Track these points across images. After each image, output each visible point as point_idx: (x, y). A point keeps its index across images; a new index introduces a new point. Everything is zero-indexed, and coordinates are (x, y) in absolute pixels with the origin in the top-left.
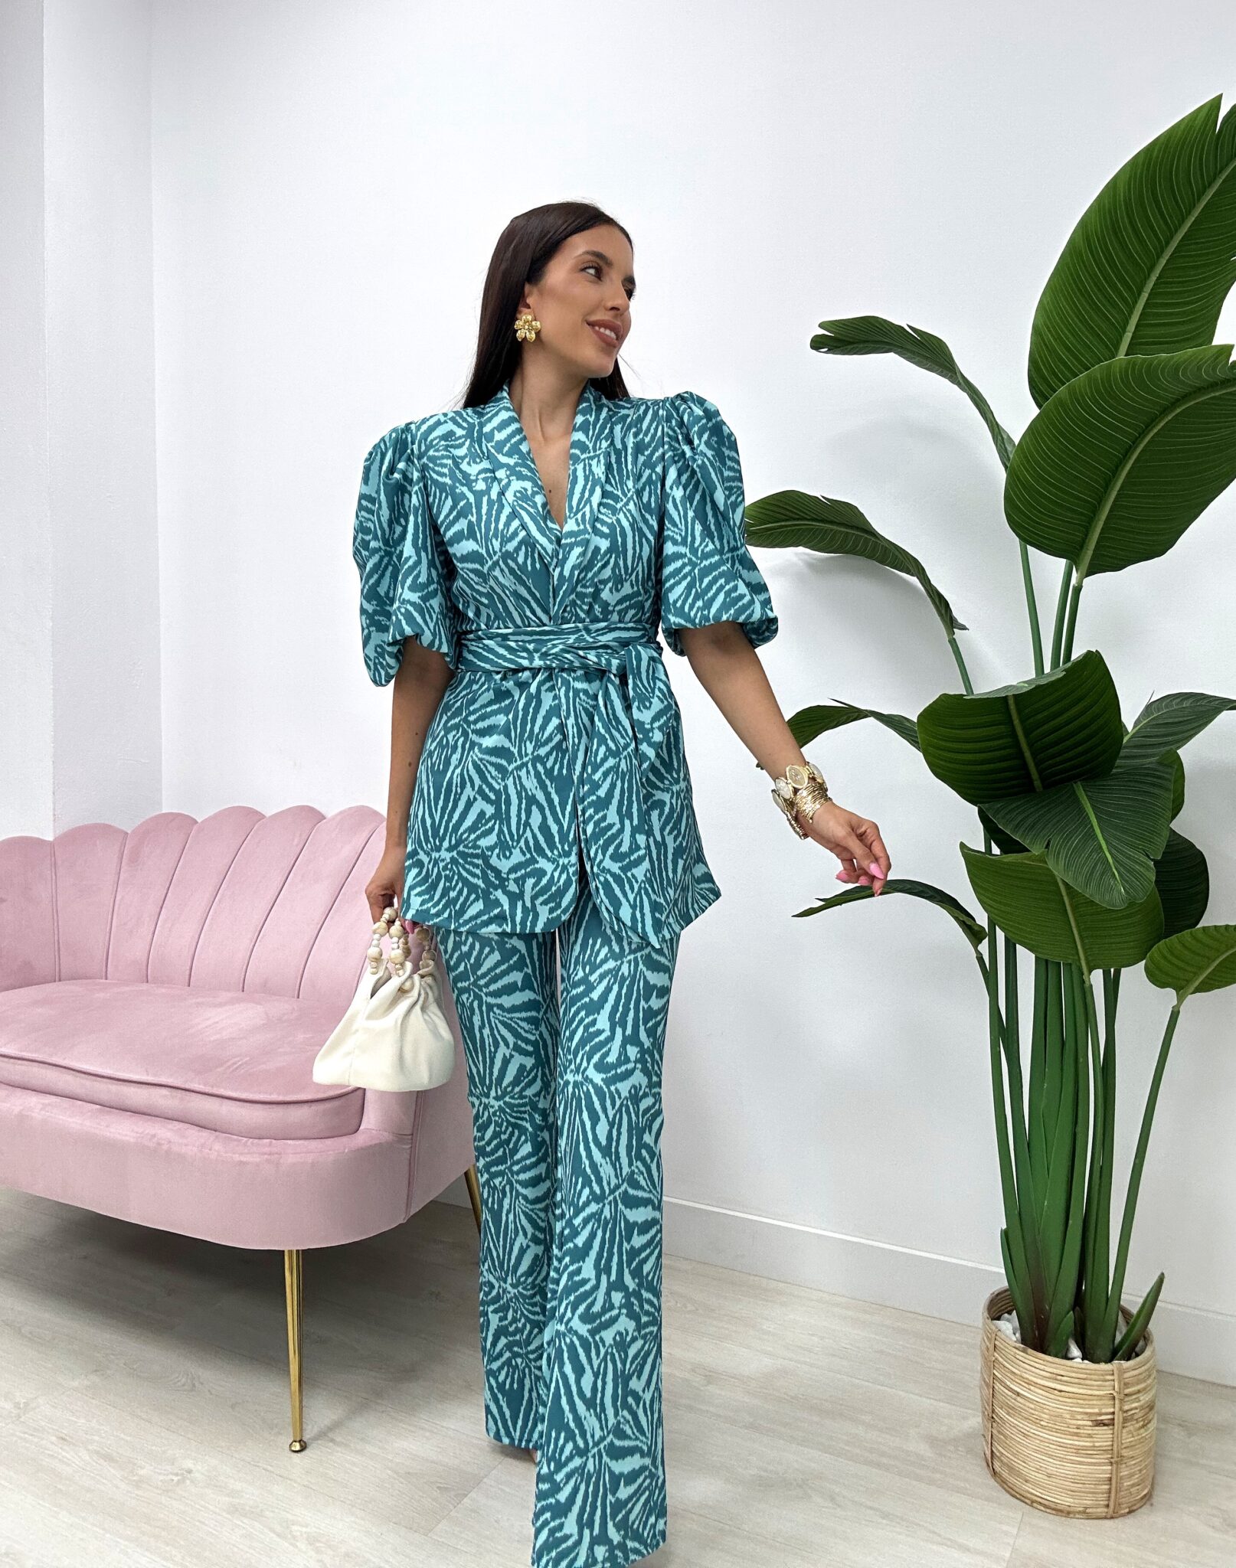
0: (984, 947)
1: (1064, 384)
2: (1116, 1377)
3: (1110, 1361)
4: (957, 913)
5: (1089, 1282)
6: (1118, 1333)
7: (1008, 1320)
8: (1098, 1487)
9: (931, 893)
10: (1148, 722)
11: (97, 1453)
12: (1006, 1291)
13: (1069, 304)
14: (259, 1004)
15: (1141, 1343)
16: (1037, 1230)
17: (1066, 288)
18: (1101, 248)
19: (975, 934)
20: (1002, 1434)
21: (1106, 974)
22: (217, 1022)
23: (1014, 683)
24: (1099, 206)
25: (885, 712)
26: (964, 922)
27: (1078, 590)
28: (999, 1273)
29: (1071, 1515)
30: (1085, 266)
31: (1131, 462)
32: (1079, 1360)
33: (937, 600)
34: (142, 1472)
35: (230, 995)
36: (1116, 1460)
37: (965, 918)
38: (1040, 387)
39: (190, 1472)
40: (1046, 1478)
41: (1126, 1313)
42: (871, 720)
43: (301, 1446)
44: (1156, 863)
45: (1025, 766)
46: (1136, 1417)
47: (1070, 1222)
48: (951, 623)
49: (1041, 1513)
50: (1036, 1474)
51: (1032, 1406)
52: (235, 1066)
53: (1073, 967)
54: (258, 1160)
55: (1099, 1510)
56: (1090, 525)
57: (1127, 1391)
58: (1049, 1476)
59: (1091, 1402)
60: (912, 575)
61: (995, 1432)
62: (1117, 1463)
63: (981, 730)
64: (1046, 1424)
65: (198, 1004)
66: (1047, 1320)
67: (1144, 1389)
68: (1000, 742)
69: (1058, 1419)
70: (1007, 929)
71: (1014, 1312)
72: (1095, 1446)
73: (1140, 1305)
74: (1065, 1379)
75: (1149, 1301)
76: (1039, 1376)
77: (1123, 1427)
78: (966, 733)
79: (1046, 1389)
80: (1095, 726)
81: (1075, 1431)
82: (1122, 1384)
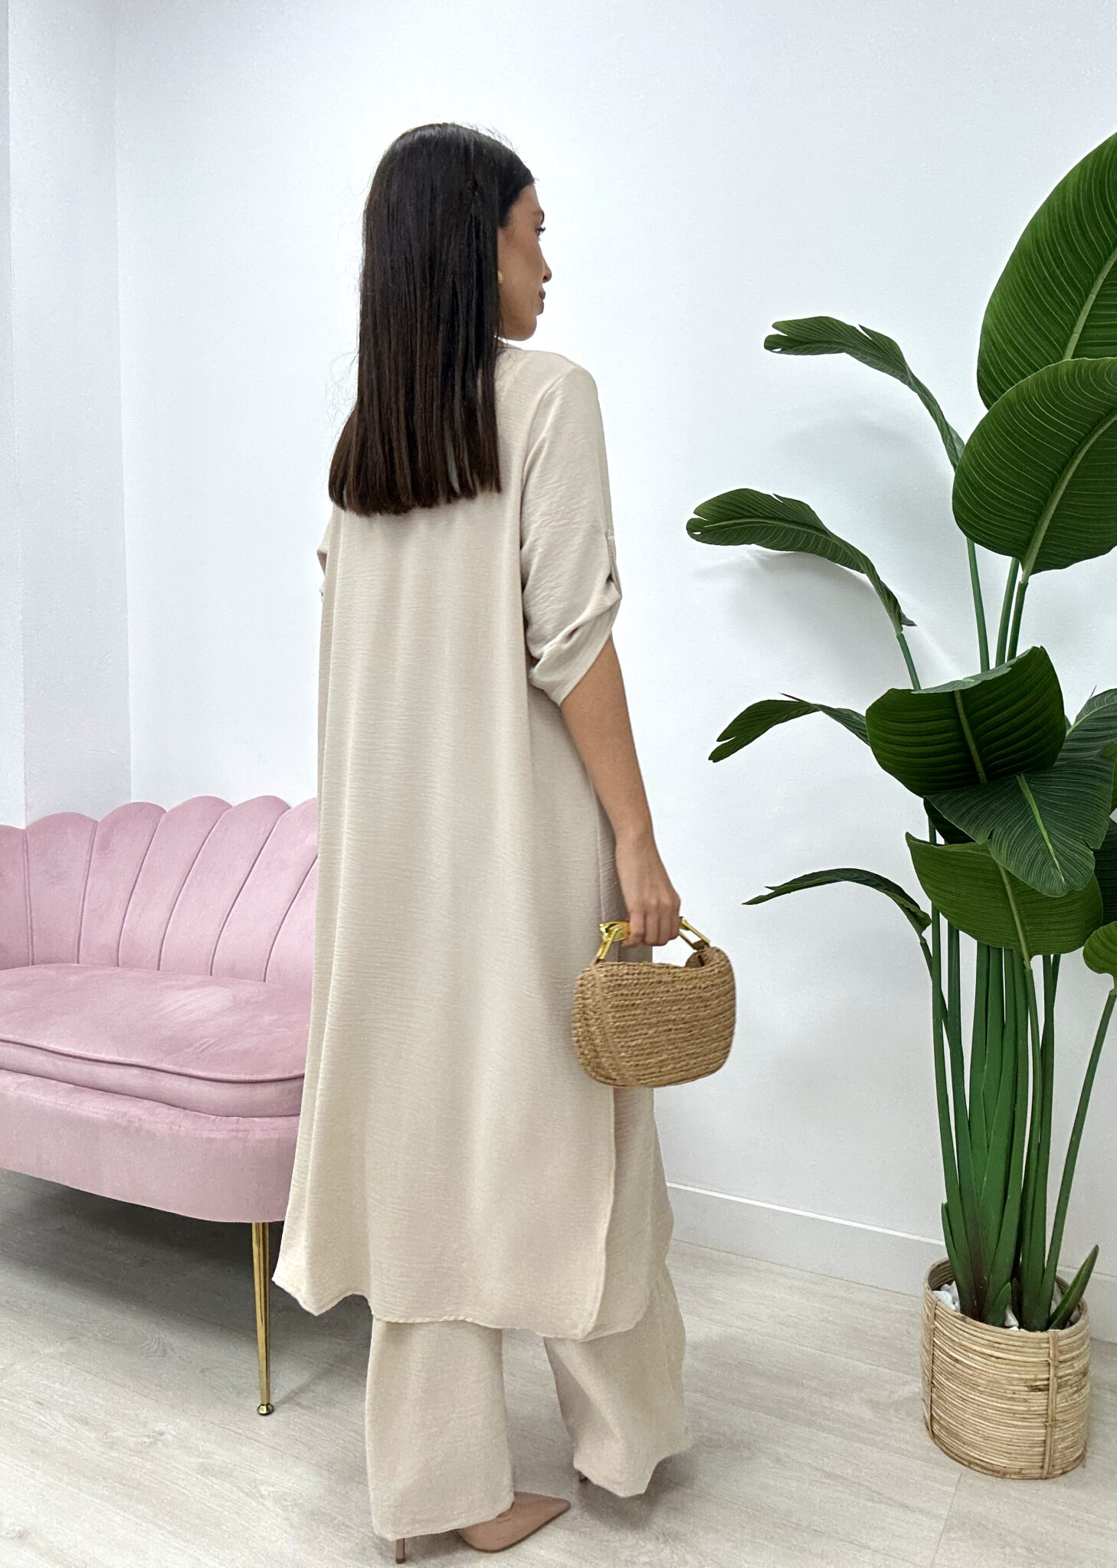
0: (928, 933)
1: (1013, 384)
2: (1051, 1345)
3: (1045, 1329)
4: (903, 901)
5: (1027, 1252)
6: (1052, 1302)
7: (948, 1291)
8: (1032, 1449)
9: (878, 882)
10: (1090, 716)
11: (72, 1416)
12: (946, 1263)
13: (1017, 305)
14: (228, 988)
15: (1075, 1313)
16: (976, 1205)
17: (1016, 290)
18: (1050, 249)
19: (918, 920)
20: (942, 1399)
21: (1046, 960)
22: (185, 1005)
23: (961, 679)
24: (1049, 208)
25: (835, 707)
26: (908, 909)
27: (1023, 587)
28: (940, 1246)
29: (1008, 1476)
30: (1034, 268)
31: (1077, 462)
32: (1017, 1329)
33: (886, 597)
34: (115, 1434)
35: (199, 978)
36: (1050, 1423)
37: (911, 906)
38: (988, 388)
39: (162, 1434)
40: (982, 1440)
41: (1061, 1284)
42: (821, 714)
43: (267, 1409)
44: (1095, 852)
45: (970, 759)
46: (1070, 1383)
47: (1009, 1197)
48: (900, 619)
49: (977, 1474)
50: (974, 1437)
51: (971, 1372)
52: (205, 1046)
53: (1015, 952)
54: (225, 1137)
55: (1034, 1471)
56: (1037, 525)
57: (1062, 1358)
58: (986, 1438)
59: (1027, 1369)
60: (862, 572)
61: (934, 1396)
62: (1051, 1426)
63: (928, 725)
64: (983, 1389)
65: (168, 987)
66: (985, 1290)
67: (1078, 1356)
68: (945, 736)
69: (995, 1385)
70: (950, 917)
71: (954, 1282)
72: (1030, 1411)
73: (1074, 1276)
74: (1000, 1346)
75: (1083, 1272)
76: (975, 1343)
77: (1058, 1393)
78: (912, 727)
79: (984, 1356)
80: (1039, 720)
81: (1009, 1395)
82: (1057, 1352)
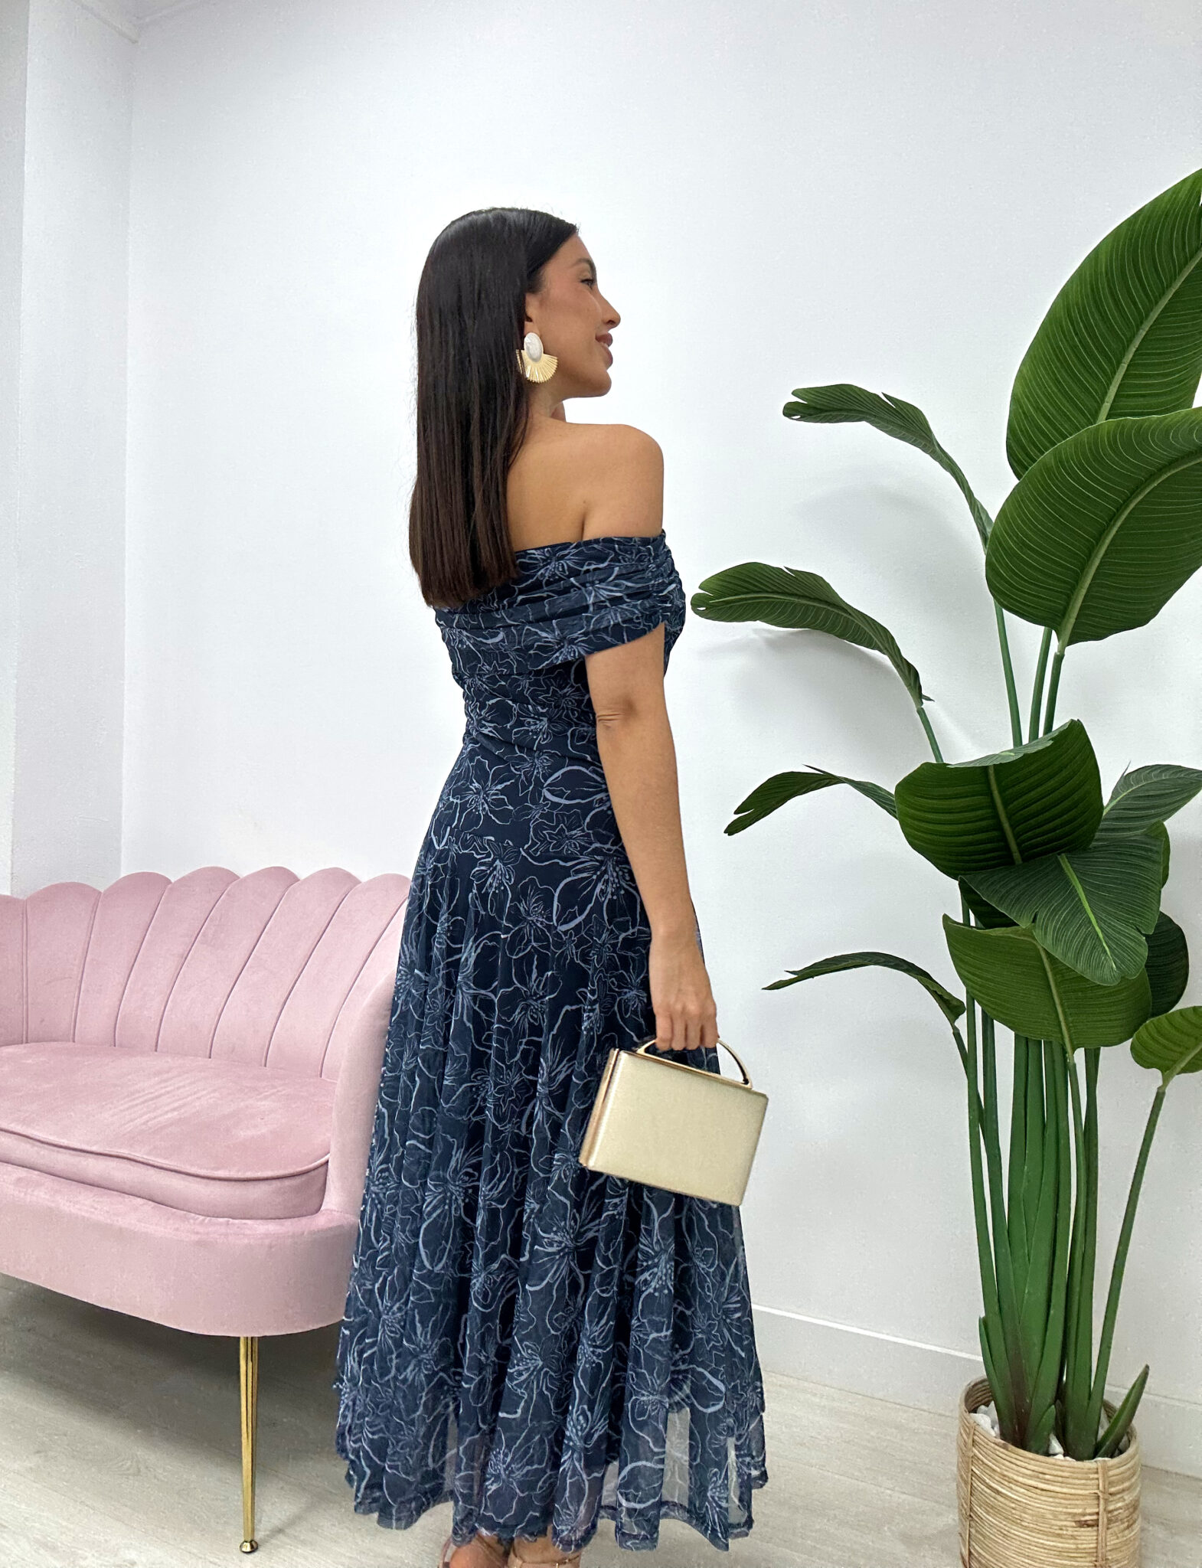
0: (962, 1022)
1: (1044, 452)
2: (1100, 1476)
3: (1092, 1458)
4: (934, 988)
5: (1071, 1371)
6: (1100, 1428)
7: (985, 1413)
10: (1127, 793)
11: (38, 1541)
12: (984, 1380)
13: (1049, 375)
14: (219, 1073)
15: (1125, 1439)
16: (1017, 1323)
17: (1046, 357)
18: (1081, 318)
19: (951, 1007)
20: (982, 1535)
21: (1088, 1053)
23: (994, 753)
24: (1081, 275)
26: (940, 997)
27: (1059, 659)
28: (977, 1362)
30: (1065, 336)
31: (1111, 530)
32: (1060, 1457)
33: (906, 670)
35: (196, 1061)
36: (1100, 1562)
37: (943, 995)
38: (1018, 456)
41: (1107, 1407)
42: (846, 786)
43: (252, 1546)
44: (1148, 938)
45: (1003, 838)
46: (1121, 1517)
47: (1052, 1312)
48: (919, 694)
51: (1013, 1505)
53: (1054, 1043)
56: (1072, 593)
57: (1112, 1490)
59: (1073, 1502)
61: (973, 1531)
63: (959, 800)
64: (1026, 1524)
66: (1028, 1413)
67: (1128, 1489)
68: (979, 812)
69: (1040, 1520)
70: (986, 1005)
71: (993, 1403)
72: (1077, 1548)
73: (1124, 1397)
74: (1047, 1477)
75: (1133, 1395)
76: (1018, 1473)
77: (1108, 1529)
78: (945, 804)
79: (1028, 1488)
80: (1076, 797)
81: (1057, 1532)
82: (1107, 1483)
